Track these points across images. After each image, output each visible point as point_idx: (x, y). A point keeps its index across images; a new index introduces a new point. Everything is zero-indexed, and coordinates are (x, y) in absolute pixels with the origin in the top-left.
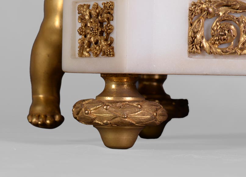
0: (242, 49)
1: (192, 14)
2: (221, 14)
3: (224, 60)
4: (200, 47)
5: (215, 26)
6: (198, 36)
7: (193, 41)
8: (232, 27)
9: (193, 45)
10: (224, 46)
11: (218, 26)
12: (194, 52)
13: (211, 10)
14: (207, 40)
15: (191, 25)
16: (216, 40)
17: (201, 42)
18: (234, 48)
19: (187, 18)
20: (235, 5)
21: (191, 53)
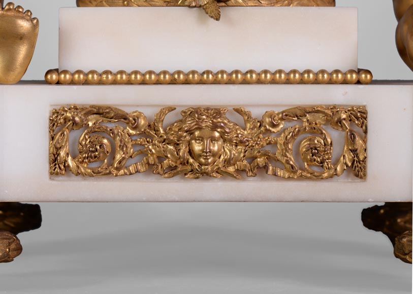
0: (118, 169)
1: (54, 125)
2: (90, 124)
3: (95, 183)
4: (64, 166)
5: (83, 140)
6: (62, 153)
7: (56, 159)
8: (105, 141)
9: (55, 165)
10: (94, 165)
11: (86, 140)
12: (57, 174)
13: (77, 119)
14: (74, 158)
15: (53, 138)
16: (85, 158)
17: (66, 161)
18: (108, 167)
19: (48, 130)
20: (108, 113)
21: (53, 174)
